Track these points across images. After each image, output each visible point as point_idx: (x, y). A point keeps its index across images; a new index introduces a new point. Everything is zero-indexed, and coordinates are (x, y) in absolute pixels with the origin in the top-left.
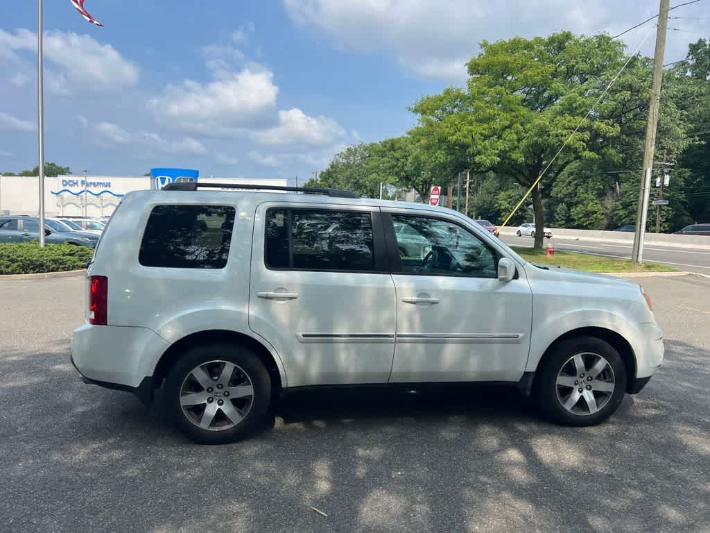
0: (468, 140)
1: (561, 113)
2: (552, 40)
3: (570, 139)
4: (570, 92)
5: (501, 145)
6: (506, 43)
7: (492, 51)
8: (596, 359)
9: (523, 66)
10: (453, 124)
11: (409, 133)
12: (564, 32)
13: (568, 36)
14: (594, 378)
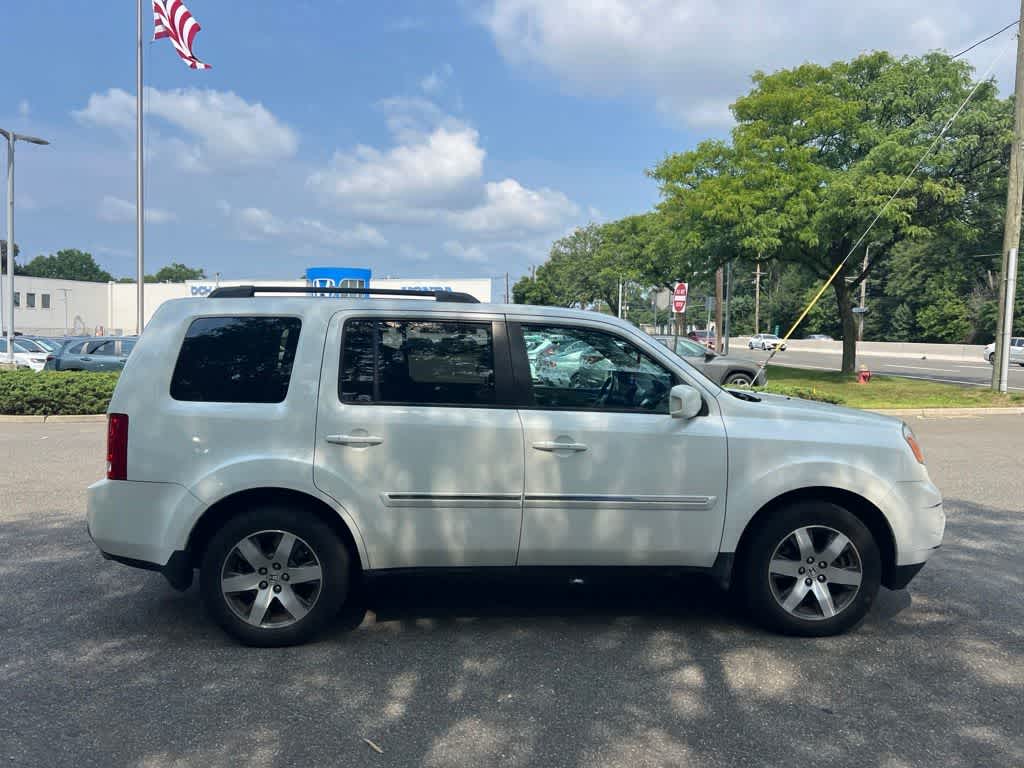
0: (733, 216)
1: (873, 171)
2: (858, 66)
3: (885, 209)
4: (887, 141)
5: (782, 221)
6: (789, 74)
7: (769, 85)
8: (831, 536)
9: (816, 105)
10: (710, 192)
11: (658, 208)
12: (877, 53)
13: (882, 58)
14: (829, 564)
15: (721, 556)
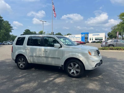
14: (76, 68)
15: (62, 65)
